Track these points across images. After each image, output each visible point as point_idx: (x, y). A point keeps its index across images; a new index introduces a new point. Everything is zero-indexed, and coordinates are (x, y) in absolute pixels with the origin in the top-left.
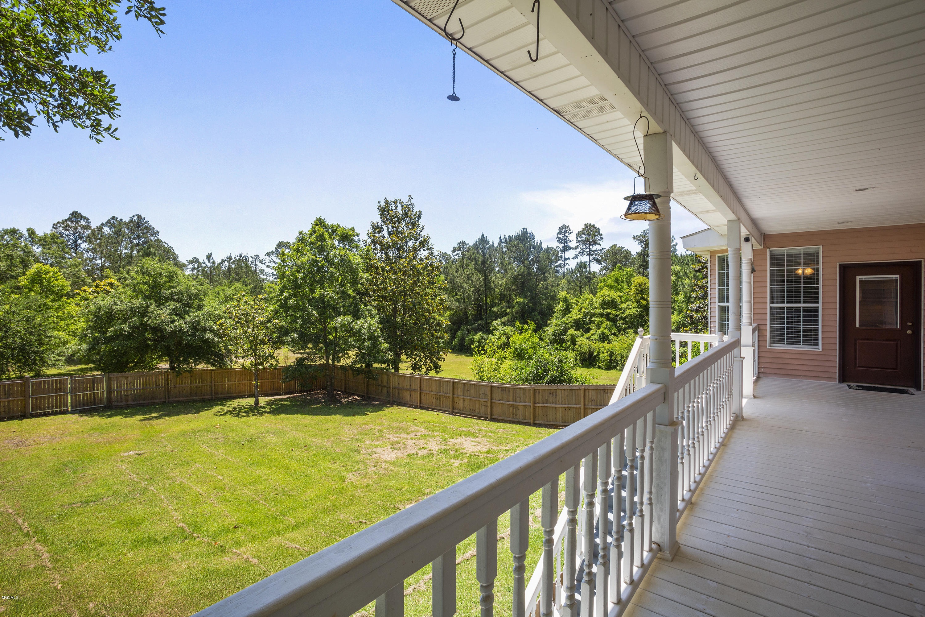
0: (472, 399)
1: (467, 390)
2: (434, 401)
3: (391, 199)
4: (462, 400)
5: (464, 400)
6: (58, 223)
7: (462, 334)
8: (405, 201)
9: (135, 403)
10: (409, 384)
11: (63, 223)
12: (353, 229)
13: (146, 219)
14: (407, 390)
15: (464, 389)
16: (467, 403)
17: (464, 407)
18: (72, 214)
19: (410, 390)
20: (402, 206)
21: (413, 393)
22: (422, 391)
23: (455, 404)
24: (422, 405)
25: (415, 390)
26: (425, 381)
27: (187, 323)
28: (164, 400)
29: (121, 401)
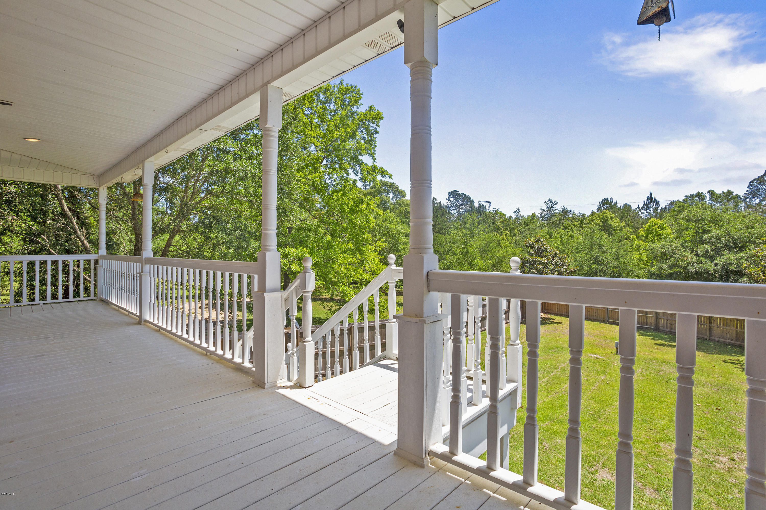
6: (755, 180)
11: (758, 179)
27: (716, 265)
28: (706, 337)
29: (667, 328)
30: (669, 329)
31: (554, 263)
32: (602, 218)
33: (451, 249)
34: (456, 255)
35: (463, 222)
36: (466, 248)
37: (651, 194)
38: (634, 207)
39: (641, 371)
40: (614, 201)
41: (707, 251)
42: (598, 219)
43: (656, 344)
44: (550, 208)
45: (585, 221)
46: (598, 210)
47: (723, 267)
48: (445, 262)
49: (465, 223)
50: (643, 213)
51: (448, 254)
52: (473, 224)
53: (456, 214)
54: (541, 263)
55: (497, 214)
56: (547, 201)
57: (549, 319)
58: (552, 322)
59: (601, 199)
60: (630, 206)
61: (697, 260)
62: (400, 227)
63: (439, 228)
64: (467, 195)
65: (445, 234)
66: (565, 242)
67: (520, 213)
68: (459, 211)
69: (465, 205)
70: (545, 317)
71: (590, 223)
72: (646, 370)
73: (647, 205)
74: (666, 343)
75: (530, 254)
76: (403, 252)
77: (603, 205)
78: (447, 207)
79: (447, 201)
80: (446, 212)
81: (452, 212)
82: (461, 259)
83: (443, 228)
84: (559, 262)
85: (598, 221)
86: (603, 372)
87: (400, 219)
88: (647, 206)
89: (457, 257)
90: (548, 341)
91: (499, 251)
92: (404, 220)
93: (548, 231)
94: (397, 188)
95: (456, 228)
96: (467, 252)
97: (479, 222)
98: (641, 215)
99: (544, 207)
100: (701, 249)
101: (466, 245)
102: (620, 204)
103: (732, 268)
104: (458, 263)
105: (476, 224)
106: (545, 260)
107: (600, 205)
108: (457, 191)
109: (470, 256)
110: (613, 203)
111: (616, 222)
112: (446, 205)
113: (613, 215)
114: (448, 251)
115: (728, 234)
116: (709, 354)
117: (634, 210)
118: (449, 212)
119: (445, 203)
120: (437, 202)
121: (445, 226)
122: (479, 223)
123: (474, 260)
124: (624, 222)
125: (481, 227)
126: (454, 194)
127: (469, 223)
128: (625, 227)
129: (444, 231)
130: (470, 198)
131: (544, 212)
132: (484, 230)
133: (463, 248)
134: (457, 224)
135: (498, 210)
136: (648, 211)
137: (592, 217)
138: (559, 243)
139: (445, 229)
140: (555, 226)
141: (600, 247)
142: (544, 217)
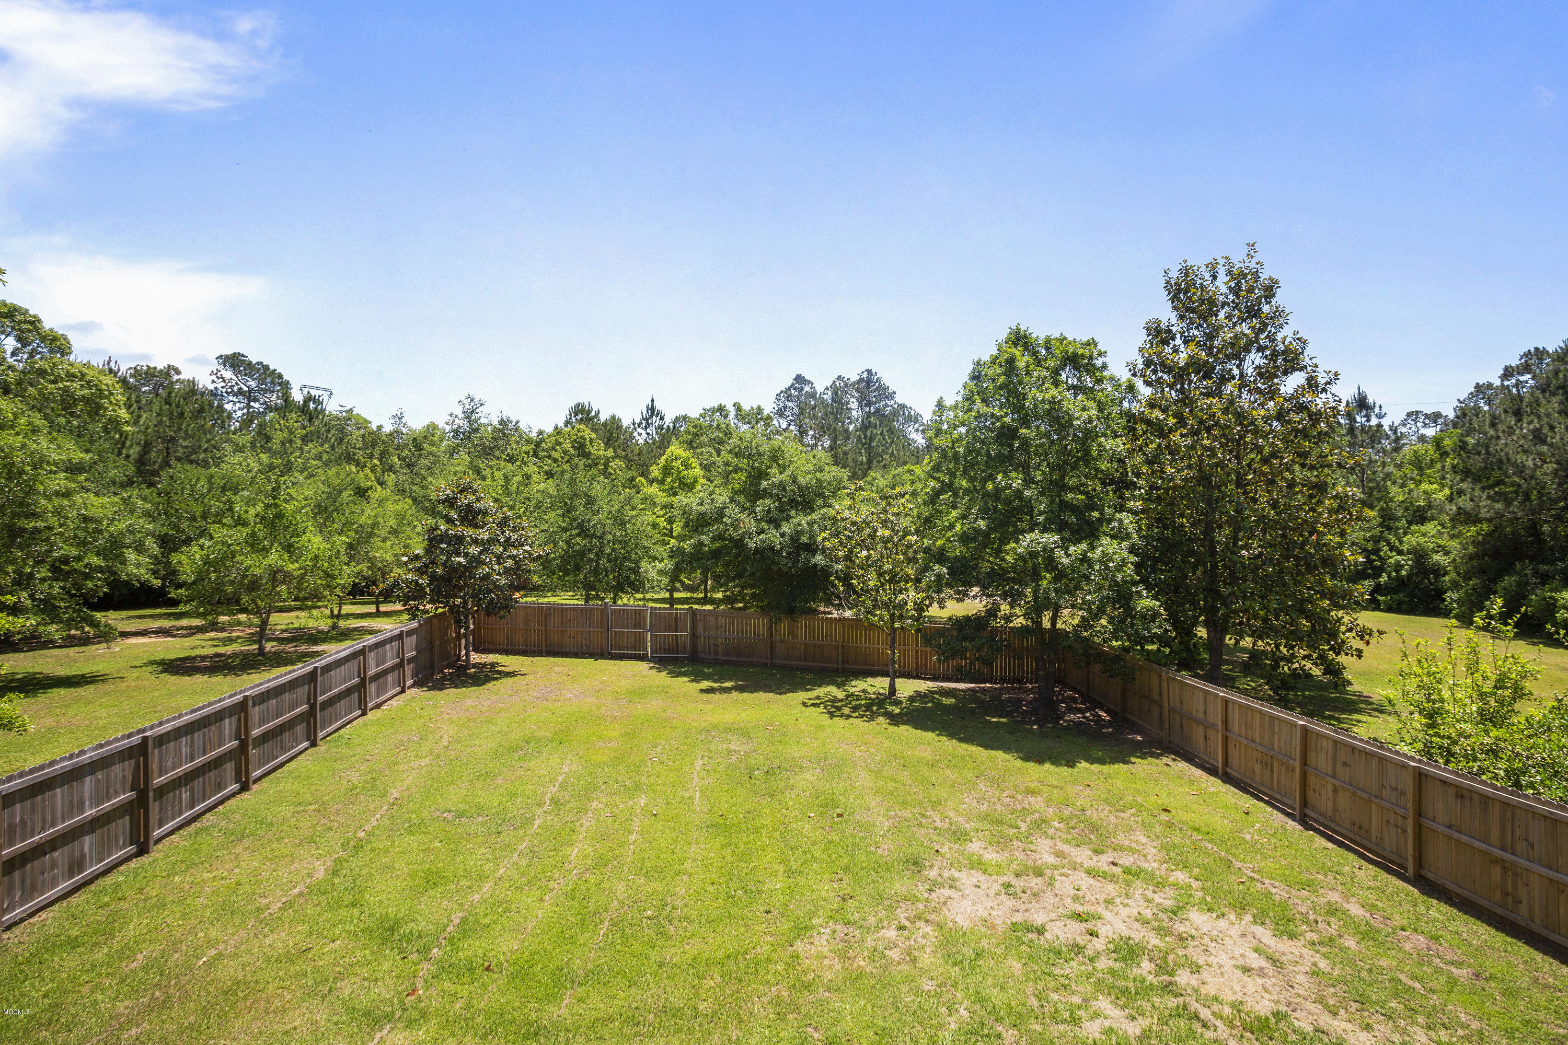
0: (1359, 793)
1: (1345, 764)
2: (1258, 768)
3: (1199, 261)
4: (1330, 788)
5: (1335, 791)
6: (781, 392)
7: (1518, 584)
8: (1239, 259)
9: (726, 658)
10: (1201, 708)
11: (786, 392)
12: (1092, 343)
13: (878, 375)
14: (1199, 722)
15: (1335, 758)
16: (1343, 800)
17: (1335, 810)
18: (795, 379)
19: (1207, 726)
20: (1229, 273)
21: (1211, 733)
22: (1229, 734)
23: (1310, 794)
24: (1229, 770)
25: (1213, 726)
26: (1237, 707)
27: (782, 535)
28: (766, 661)
29: (709, 653)
30: (712, 656)
31: (502, 540)
32: (575, 440)
33: (231, 509)
34: (245, 524)
35: (259, 433)
36: (276, 506)
37: (653, 401)
38: (626, 422)
39: (701, 762)
40: (595, 409)
41: (769, 511)
42: (568, 441)
43: (702, 691)
44: (469, 415)
45: (543, 445)
46: (567, 423)
47: (792, 538)
48: (207, 544)
49: (268, 439)
50: (640, 434)
51: (220, 522)
52: (291, 441)
53: (239, 413)
54: (476, 542)
55: (349, 419)
56: (463, 398)
57: (493, 665)
58: (499, 672)
59: (572, 404)
60: (620, 420)
61: (757, 527)
62: (43, 443)
63: (186, 447)
64: (272, 368)
65: (205, 464)
66: (514, 488)
67: (404, 420)
68: (248, 406)
69: (265, 391)
70: (483, 661)
71: (553, 449)
72: (710, 758)
73: (647, 420)
74: (716, 685)
75: (449, 521)
76: (53, 521)
77: (576, 415)
78: (213, 393)
79: (214, 377)
80: (211, 405)
81: (228, 407)
82: (261, 534)
83: (200, 447)
84: (514, 537)
85: (568, 446)
86: (638, 787)
87: (46, 417)
88: (646, 422)
89: (248, 530)
90: (505, 729)
91: (363, 511)
92: (62, 420)
93: (471, 462)
94: (35, 323)
95: (239, 449)
96: (280, 516)
97: (306, 436)
98: (638, 437)
99: (458, 411)
100: (762, 505)
101: (274, 498)
102: (603, 418)
103: (804, 539)
104: (252, 545)
105: (299, 442)
106: (484, 535)
107: (570, 415)
108: (243, 356)
109: (288, 527)
110: (593, 414)
111: (599, 450)
112: (211, 387)
113: (594, 436)
114: (220, 515)
115: (795, 481)
116: (780, 694)
117: (627, 428)
118: (220, 407)
119: (205, 381)
120: (182, 377)
121: (208, 441)
122: (305, 439)
123: (298, 536)
124: (611, 450)
125: (312, 448)
126: (234, 361)
127: (278, 437)
128: (613, 458)
129: (202, 456)
130: (280, 376)
131: (457, 421)
132: (319, 457)
133: (267, 506)
134: (244, 439)
135: (350, 411)
136: (648, 431)
137: (557, 437)
138: (500, 492)
139: (205, 451)
140: (487, 452)
141: (590, 501)
142: (456, 432)
